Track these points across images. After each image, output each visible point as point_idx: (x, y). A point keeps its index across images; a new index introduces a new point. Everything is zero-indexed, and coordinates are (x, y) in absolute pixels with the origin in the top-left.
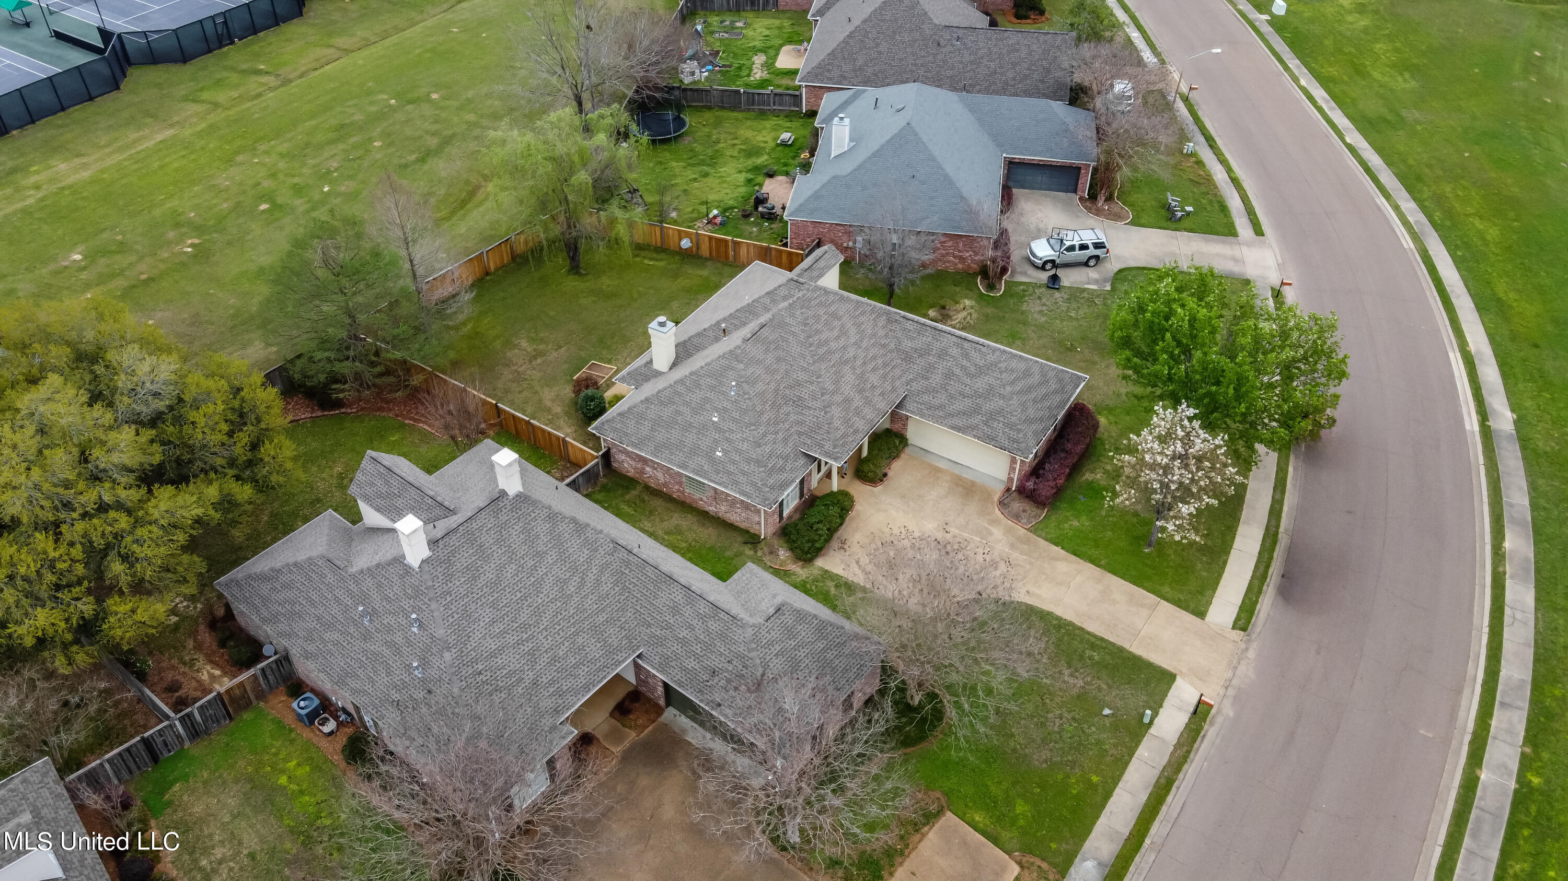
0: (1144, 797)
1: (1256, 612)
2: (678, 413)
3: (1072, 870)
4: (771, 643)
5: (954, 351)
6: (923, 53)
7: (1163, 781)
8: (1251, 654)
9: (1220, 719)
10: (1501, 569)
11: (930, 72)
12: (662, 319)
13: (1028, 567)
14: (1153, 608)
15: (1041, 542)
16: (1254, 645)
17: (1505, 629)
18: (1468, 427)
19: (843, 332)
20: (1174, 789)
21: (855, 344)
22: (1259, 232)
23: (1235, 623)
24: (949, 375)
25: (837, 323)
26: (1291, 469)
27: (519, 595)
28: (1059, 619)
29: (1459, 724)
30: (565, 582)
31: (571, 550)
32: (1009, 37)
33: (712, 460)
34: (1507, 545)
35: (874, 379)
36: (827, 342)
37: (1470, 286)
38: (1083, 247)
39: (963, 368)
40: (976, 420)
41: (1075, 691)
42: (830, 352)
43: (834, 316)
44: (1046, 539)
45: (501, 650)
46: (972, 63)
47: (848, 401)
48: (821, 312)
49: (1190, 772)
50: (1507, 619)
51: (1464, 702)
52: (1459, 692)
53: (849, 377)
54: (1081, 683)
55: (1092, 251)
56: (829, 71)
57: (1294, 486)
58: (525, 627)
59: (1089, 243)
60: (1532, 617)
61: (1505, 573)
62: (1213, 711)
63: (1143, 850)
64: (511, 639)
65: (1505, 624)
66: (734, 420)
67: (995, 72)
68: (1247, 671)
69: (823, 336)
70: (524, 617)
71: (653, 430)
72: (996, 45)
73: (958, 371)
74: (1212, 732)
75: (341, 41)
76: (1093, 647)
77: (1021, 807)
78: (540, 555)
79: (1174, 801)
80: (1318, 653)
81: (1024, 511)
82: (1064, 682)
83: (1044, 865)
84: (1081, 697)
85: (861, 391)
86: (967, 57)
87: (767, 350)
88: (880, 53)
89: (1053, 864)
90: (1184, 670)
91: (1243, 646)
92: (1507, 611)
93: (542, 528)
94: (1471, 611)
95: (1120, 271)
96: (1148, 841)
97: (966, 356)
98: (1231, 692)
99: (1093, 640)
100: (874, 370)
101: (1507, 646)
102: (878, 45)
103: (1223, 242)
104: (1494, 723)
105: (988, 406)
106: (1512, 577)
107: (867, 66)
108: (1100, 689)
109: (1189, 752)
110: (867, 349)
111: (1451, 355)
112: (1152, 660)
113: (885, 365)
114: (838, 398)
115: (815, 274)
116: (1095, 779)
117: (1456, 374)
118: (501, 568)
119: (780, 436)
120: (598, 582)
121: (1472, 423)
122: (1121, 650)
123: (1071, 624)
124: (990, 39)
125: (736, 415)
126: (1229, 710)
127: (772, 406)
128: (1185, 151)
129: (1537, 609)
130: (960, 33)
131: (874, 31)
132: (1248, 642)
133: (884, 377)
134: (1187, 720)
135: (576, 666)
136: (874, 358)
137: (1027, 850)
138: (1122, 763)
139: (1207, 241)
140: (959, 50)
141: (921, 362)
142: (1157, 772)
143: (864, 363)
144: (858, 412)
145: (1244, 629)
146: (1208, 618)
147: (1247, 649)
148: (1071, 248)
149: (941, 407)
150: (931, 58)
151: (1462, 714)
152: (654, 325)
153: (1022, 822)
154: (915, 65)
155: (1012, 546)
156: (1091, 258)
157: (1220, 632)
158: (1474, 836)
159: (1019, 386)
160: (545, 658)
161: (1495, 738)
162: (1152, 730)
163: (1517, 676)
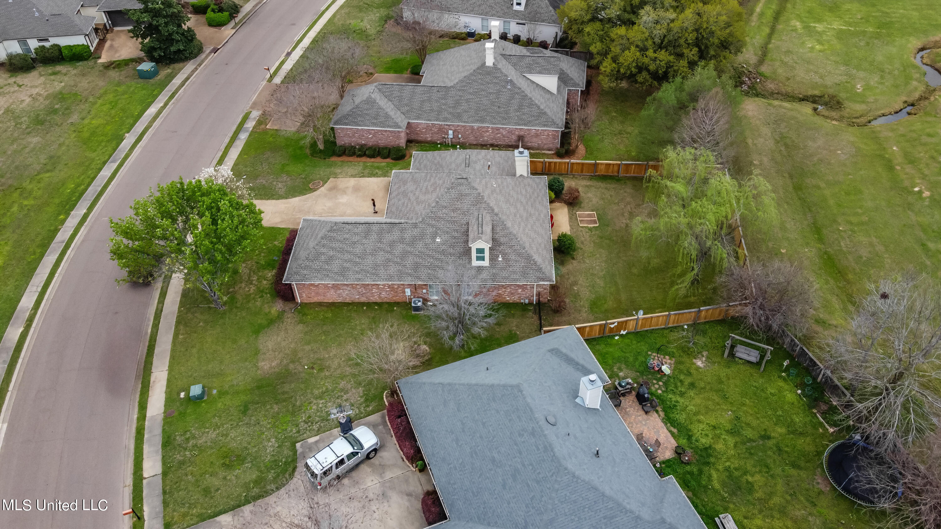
3: (249, 135)
10: (33, 312)
13: (294, 213)
17: (45, 279)
28: (273, 199)
29: (88, 228)
34: (21, 330)
50: (42, 284)
51: (82, 238)
52: (83, 241)
54: (257, 181)
60: (27, 290)
61: (31, 311)
65: (44, 281)
77: (270, 139)
82: (264, 180)
83: (258, 131)
84: (256, 177)
89: (255, 132)
92: (39, 289)
94: (61, 282)
96: (223, 150)
101: (48, 271)
104: (71, 232)
106: (28, 309)
123: (268, 199)
151: (85, 233)
158: (96, 191)
161: (73, 227)
163: (50, 257)
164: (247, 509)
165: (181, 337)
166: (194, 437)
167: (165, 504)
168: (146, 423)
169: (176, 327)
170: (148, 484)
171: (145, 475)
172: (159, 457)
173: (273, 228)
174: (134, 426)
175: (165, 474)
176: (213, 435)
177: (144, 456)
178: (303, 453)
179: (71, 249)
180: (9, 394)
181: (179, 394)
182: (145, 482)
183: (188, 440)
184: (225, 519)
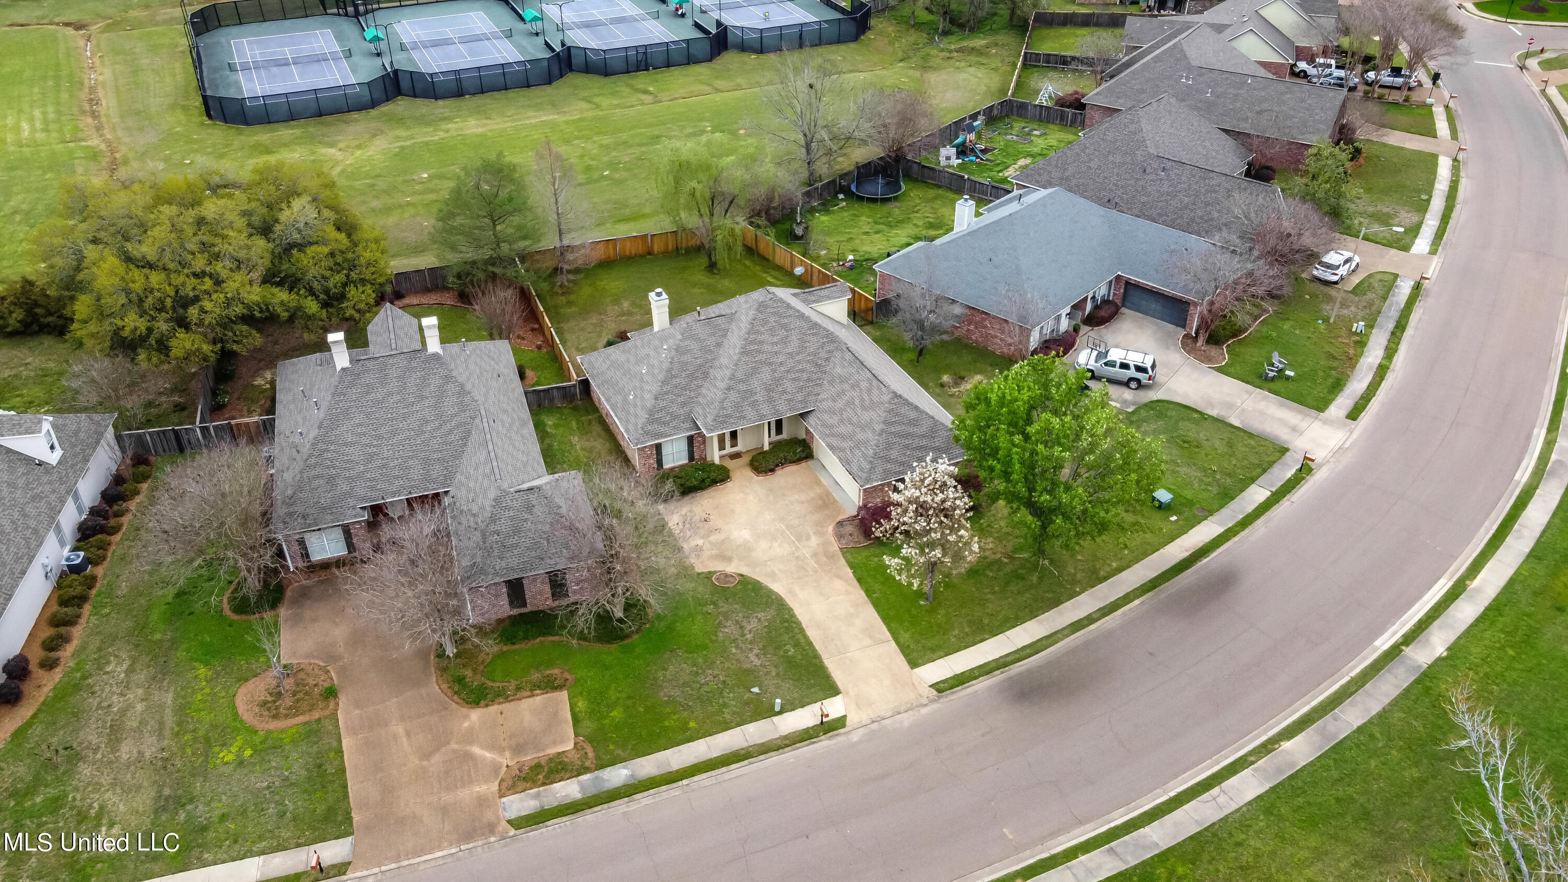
0: (715, 754)
1: (967, 685)
2: (628, 361)
3: (609, 769)
4: (508, 508)
5: (864, 385)
6: (1127, 176)
7: (743, 752)
8: (924, 711)
9: (840, 739)
10: (1252, 759)
11: (1127, 194)
12: (659, 290)
13: (811, 573)
14: (879, 642)
15: (843, 561)
16: (936, 706)
17: (1193, 802)
18: (1377, 643)
19: (785, 341)
20: (746, 762)
21: (791, 355)
22: (1354, 414)
23: (937, 683)
24: (850, 403)
25: (783, 333)
26: (1137, 602)
27: (389, 416)
28: (793, 616)
29: (1049, 844)
30: (427, 422)
31: (446, 404)
32: (1213, 178)
33: (625, 399)
34: (1286, 745)
35: (789, 386)
36: (761, 343)
37: (1547, 534)
38: (1124, 366)
39: (862, 400)
40: (845, 445)
41: (747, 666)
42: (759, 351)
43: (784, 326)
44: (848, 561)
45: (352, 444)
46: (1168, 194)
47: (751, 393)
48: (772, 319)
49: (774, 759)
50: (1206, 796)
51: (1077, 831)
52: (1081, 822)
53: (765, 375)
54: (757, 662)
55: (1132, 373)
56: (1040, 175)
57: (1124, 614)
58: (379, 437)
59: (1132, 364)
60: (1234, 806)
61: (1253, 763)
62: (842, 731)
63: (674, 785)
64: (364, 440)
65: (1199, 799)
66: (653, 375)
67: (1186, 207)
68: (906, 719)
69: (762, 338)
70: (383, 431)
71: (608, 369)
72: (1197, 183)
73: (857, 402)
74: (824, 744)
75: (720, 84)
76: (797, 645)
77: (617, 714)
78: (423, 398)
79: (736, 770)
80: (983, 735)
81: (851, 535)
82: (747, 657)
83: (591, 754)
84: (748, 672)
85: (769, 389)
86: (1166, 187)
87: (713, 334)
88: (1090, 168)
89: (598, 757)
90: (852, 693)
91: (924, 701)
92: (1215, 791)
93: (435, 381)
95: (1158, 401)
96: (685, 782)
97: (869, 391)
98: (875, 726)
99: (802, 641)
100: (794, 380)
101: (1178, 814)
102: (1090, 160)
103: (1300, 412)
104: (1082, 858)
105: (860, 436)
106: (1255, 770)
107: (1074, 176)
108: (768, 673)
109: (787, 746)
110: (799, 362)
111: (1442, 581)
112: (833, 675)
113: (808, 380)
114: (742, 387)
115: (813, 298)
116: (692, 724)
117: (1426, 598)
118: (391, 394)
119: (682, 399)
120: (450, 432)
121: (1384, 643)
122: (817, 656)
123: (799, 624)
124: (1194, 176)
125: (656, 371)
126: (855, 737)
127: (688, 376)
128: (1354, 330)
129: (1249, 803)
130: (1169, 165)
131: (1092, 147)
132: (934, 701)
133: (801, 389)
134: (811, 725)
135: (396, 477)
136: (802, 371)
137: (590, 740)
138: (726, 726)
139: (1282, 405)
140: (1161, 180)
141: (838, 387)
142: (745, 745)
143: (788, 371)
144: (754, 404)
145: (940, 691)
146: (916, 670)
147: (926, 705)
148: (1111, 364)
149: (831, 427)
150: (1132, 182)
151: (1062, 838)
152: (652, 295)
153: (606, 722)
154: (1116, 185)
155: (815, 555)
156: (1131, 379)
157: (916, 683)
159: (898, 428)
160: (379, 462)
161: (1069, 868)
162: (775, 719)
163: (1155, 838)
164: (1214, 413)
165: (1114, 565)
166: (1201, 480)
167: (1271, 464)
168: (1230, 525)
169: (1106, 578)
170: (1272, 486)
171: (1269, 493)
172: (1244, 494)
173: (859, 580)
174: (1243, 534)
175: (1253, 480)
176: (1183, 470)
177: (1257, 505)
178: (1133, 404)
179: (1112, 825)
180: (1353, 674)
181: (1176, 521)
182: (1274, 490)
183: (1208, 484)
184: (1236, 422)
